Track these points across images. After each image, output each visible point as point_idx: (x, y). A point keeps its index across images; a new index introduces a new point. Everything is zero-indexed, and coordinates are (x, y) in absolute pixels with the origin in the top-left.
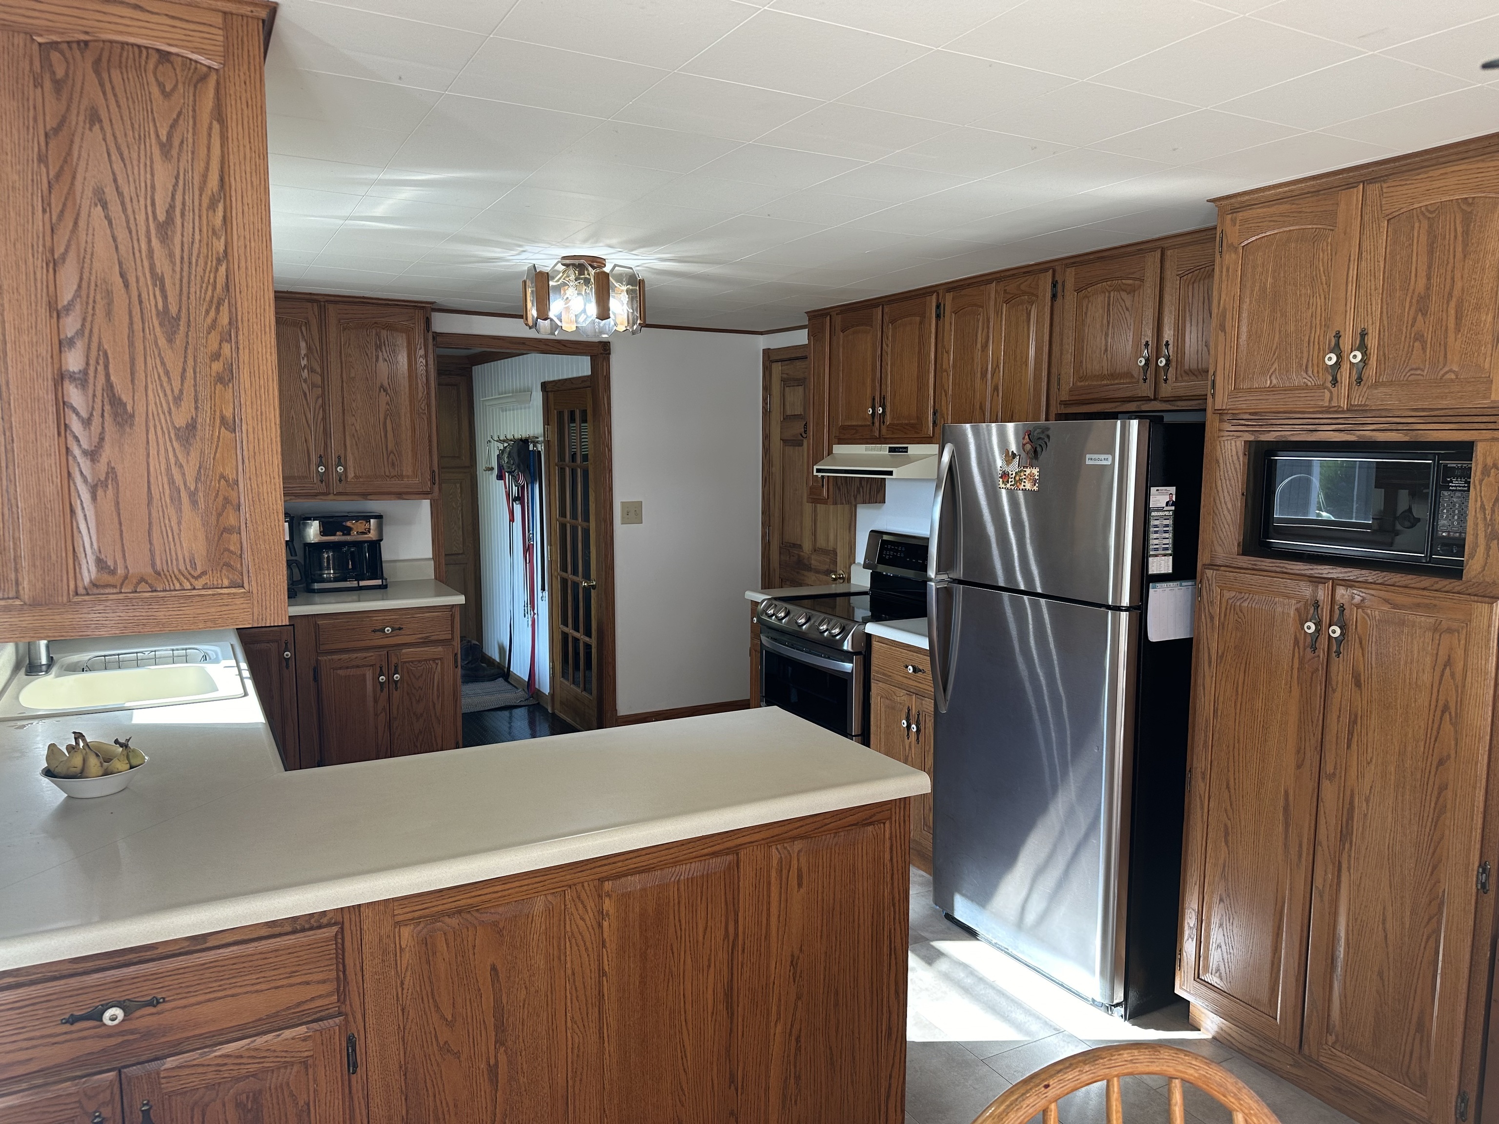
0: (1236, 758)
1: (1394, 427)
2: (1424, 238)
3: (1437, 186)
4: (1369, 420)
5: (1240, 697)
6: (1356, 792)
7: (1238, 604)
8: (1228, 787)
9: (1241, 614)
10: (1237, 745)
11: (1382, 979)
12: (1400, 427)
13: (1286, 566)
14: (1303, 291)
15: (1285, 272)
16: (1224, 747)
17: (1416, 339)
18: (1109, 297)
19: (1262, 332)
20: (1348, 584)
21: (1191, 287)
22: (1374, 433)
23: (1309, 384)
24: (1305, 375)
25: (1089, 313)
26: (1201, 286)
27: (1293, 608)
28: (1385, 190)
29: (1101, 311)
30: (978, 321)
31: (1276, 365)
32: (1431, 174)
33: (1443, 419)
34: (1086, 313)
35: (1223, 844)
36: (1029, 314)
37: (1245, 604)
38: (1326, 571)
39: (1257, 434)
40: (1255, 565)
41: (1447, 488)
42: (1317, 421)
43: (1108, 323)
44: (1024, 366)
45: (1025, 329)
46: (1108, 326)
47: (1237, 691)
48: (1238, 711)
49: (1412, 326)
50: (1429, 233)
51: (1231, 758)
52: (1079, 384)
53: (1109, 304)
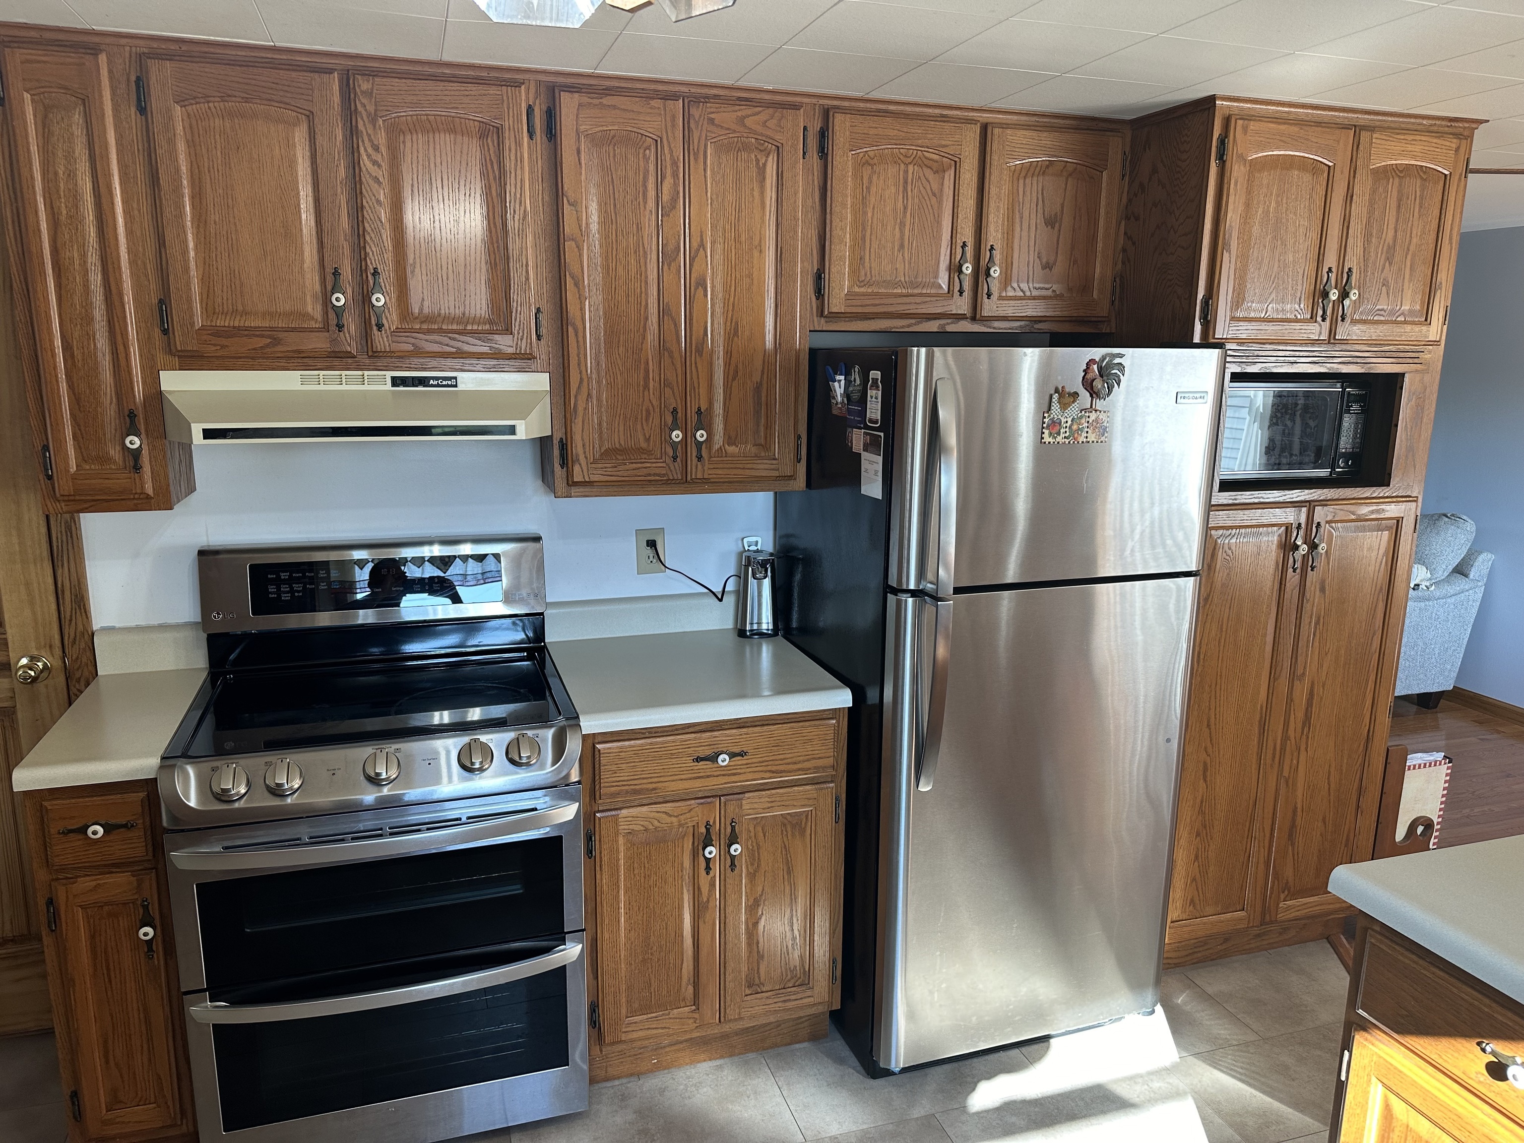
0: (1218, 695)
1: (1355, 360)
2: (1395, 193)
3: (1410, 149)
4: (1337, 354)
5: (1224, 633)
6: (1316, 682)
7: (1227, 541)
8: (1208, 726)
9: (1229, 552)
10: (1219, 681)
11: (1325, 823)
12: (1359, 360)
13: (1265, 496)
14: (1302, 223)
15: (1287, 198)
16: (1207, 688)
17: (1384, 285)
18: (906, 172)
19: (1262, 259)
20: (1324, 503)
21: (1021, 181)
22: (1340, 366)
23: (1299, 317)
24: (1297, 306)
25: (873, 189)
26: (1035, 182)
27: (1276, 535)
28: (1374, 140)
29: (893, 189)
30: (646, 159)
31: (1273, 295)
32: (1406, 137)
33: (1388, 354)
34: (868, 188)
35: (1202, 781)
36: (762, 171)
37: (1233, 540)
38: (1295, 495)
39: (1243, 365)
40: (1236, 499)
41: (1348, 412)
42: (1297, 354)
43: (905, 208)
44: (756, 254)
45: (756, 193)
46: (905, 212)
47: (1222, 629)
48: (1222, 648)
49: (1382, 272)
50: (1398, 192)
51: (1213, 697)
52: (857, 289)
53: (906, 182)
